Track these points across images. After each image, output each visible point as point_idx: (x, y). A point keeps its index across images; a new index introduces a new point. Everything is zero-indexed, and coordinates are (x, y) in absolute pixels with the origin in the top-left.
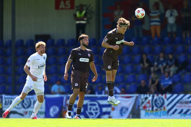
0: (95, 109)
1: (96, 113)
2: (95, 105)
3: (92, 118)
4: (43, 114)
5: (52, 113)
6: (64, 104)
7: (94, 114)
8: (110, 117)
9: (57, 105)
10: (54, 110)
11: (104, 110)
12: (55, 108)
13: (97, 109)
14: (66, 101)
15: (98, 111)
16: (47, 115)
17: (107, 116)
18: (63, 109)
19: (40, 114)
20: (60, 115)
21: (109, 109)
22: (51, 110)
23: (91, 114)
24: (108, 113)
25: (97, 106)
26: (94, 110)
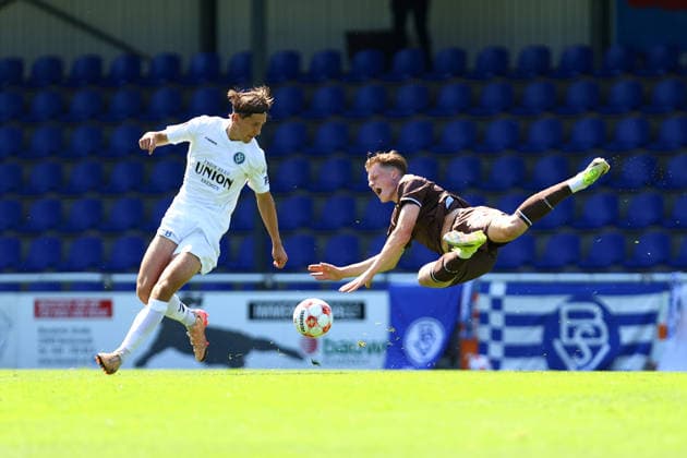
0: (591, 331)
1: (595, 350)
2: (590, 315)
3: (579, 368)
4: (379, 350)
5: (417, 345)
6: (465, 311)
7: (587, 353)
8: (650, 367)
9: (435, 315)
10: (423, 338)
11: (627, 335)
12: (426, 328)
13: (598, 333)
14: (473, 298)
15: (604, 339)
16: (396, 357)
17: (637, 360)
18: (463, 334)
19: (370, 351)
20: (451, 357)
21: (647, 334)
22: (413, 336)
24: (645, 349)
25: (599, 321)
26: (585, 335)
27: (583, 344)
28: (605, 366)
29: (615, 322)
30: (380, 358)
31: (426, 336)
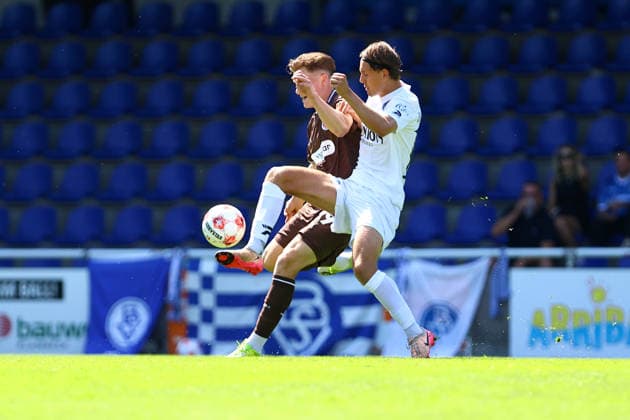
0: (310, 312)
1: (315, 333)
2: (309, 295)
3: (298, 353)
4: (78, 334)
5: (120, 328)
6: (172, 290)
7: (306, 337)
8: (375, 352)
9: (139, 294)
10: (127, 319)
11: (350, 316)
12: (130, 308)
13: (318, 315)
14: (181, 276)
15: (324, 322)
16: (97, 340)
17: (361, 344)
18: (171, 315)
19: (68, 334)
20: (157, 341)
21: (371, 315)
22: (116, 317)
23: (292, 334)
24: (368, 332)
25: (318, 302)
26: (304, 317)
27: (302, 327)
28: (326, 350)
29: (336, 302)
30: (80, 342)
31: (129, 318)
